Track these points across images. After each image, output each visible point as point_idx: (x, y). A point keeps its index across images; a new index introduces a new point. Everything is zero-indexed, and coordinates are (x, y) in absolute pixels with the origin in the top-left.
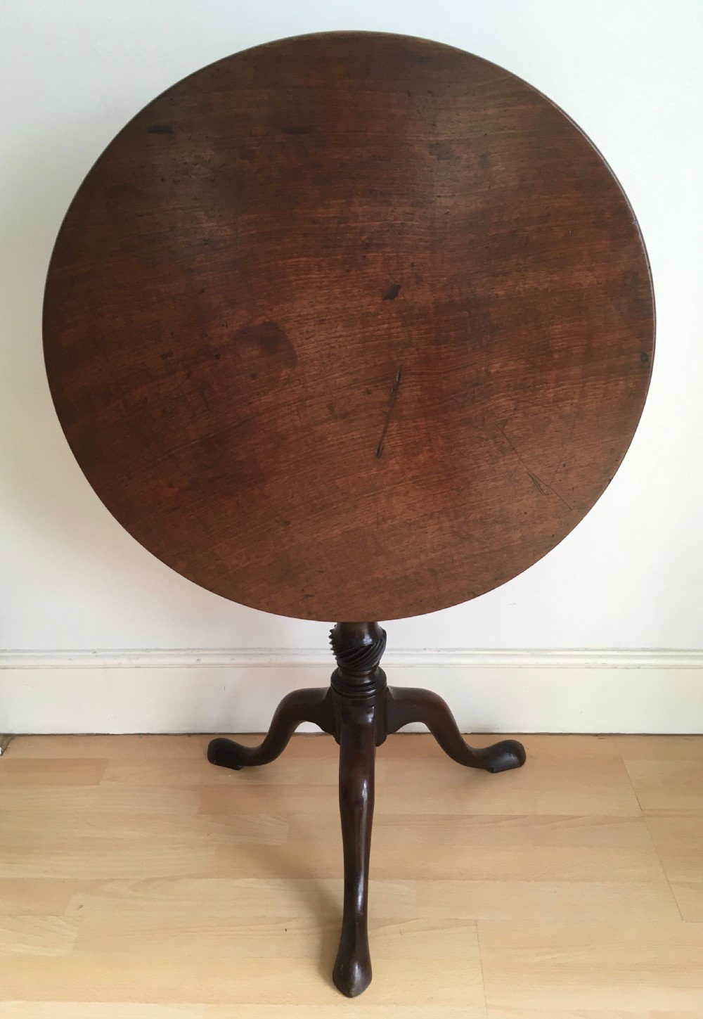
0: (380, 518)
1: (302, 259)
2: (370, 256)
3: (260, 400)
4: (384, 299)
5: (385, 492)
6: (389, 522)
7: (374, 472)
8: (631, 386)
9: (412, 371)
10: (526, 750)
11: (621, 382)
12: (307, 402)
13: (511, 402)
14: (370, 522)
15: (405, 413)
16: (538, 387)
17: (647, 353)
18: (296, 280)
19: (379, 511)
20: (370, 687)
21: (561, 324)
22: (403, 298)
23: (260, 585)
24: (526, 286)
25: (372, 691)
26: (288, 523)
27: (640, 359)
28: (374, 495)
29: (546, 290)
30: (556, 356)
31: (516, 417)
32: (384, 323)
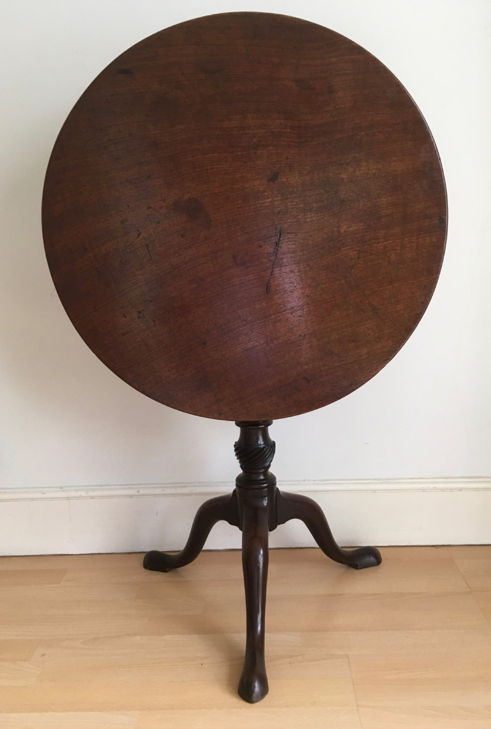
0: (269, 339)
1: (215, 155)
2: (259, 152)
3: (187, 253)
4: (269, 181)
5: (272, 319)
6: (275, 342)
7: (264, 304)
8: (434, 241)
9: (288, 231)
10: (382, 556)
11: (427, 238)
12: (218, 253)
13: (355, 253)
14: (262, 342)
15: (284, 260)
16: (372, 241)
17: (443, 217)
18: (211, 169)
19: (268, 334)
20: (264, 482)
21: (385, 197)
22: (280, 181)
23: (185, 392)
24: (361, 172)
25: (265, 485)
26: (205, 343)
27: (438, 221)
28: (264, 321)
29: (374, 174)
30: (383, 220)
31: (359, 264)
32: (269, 198)
